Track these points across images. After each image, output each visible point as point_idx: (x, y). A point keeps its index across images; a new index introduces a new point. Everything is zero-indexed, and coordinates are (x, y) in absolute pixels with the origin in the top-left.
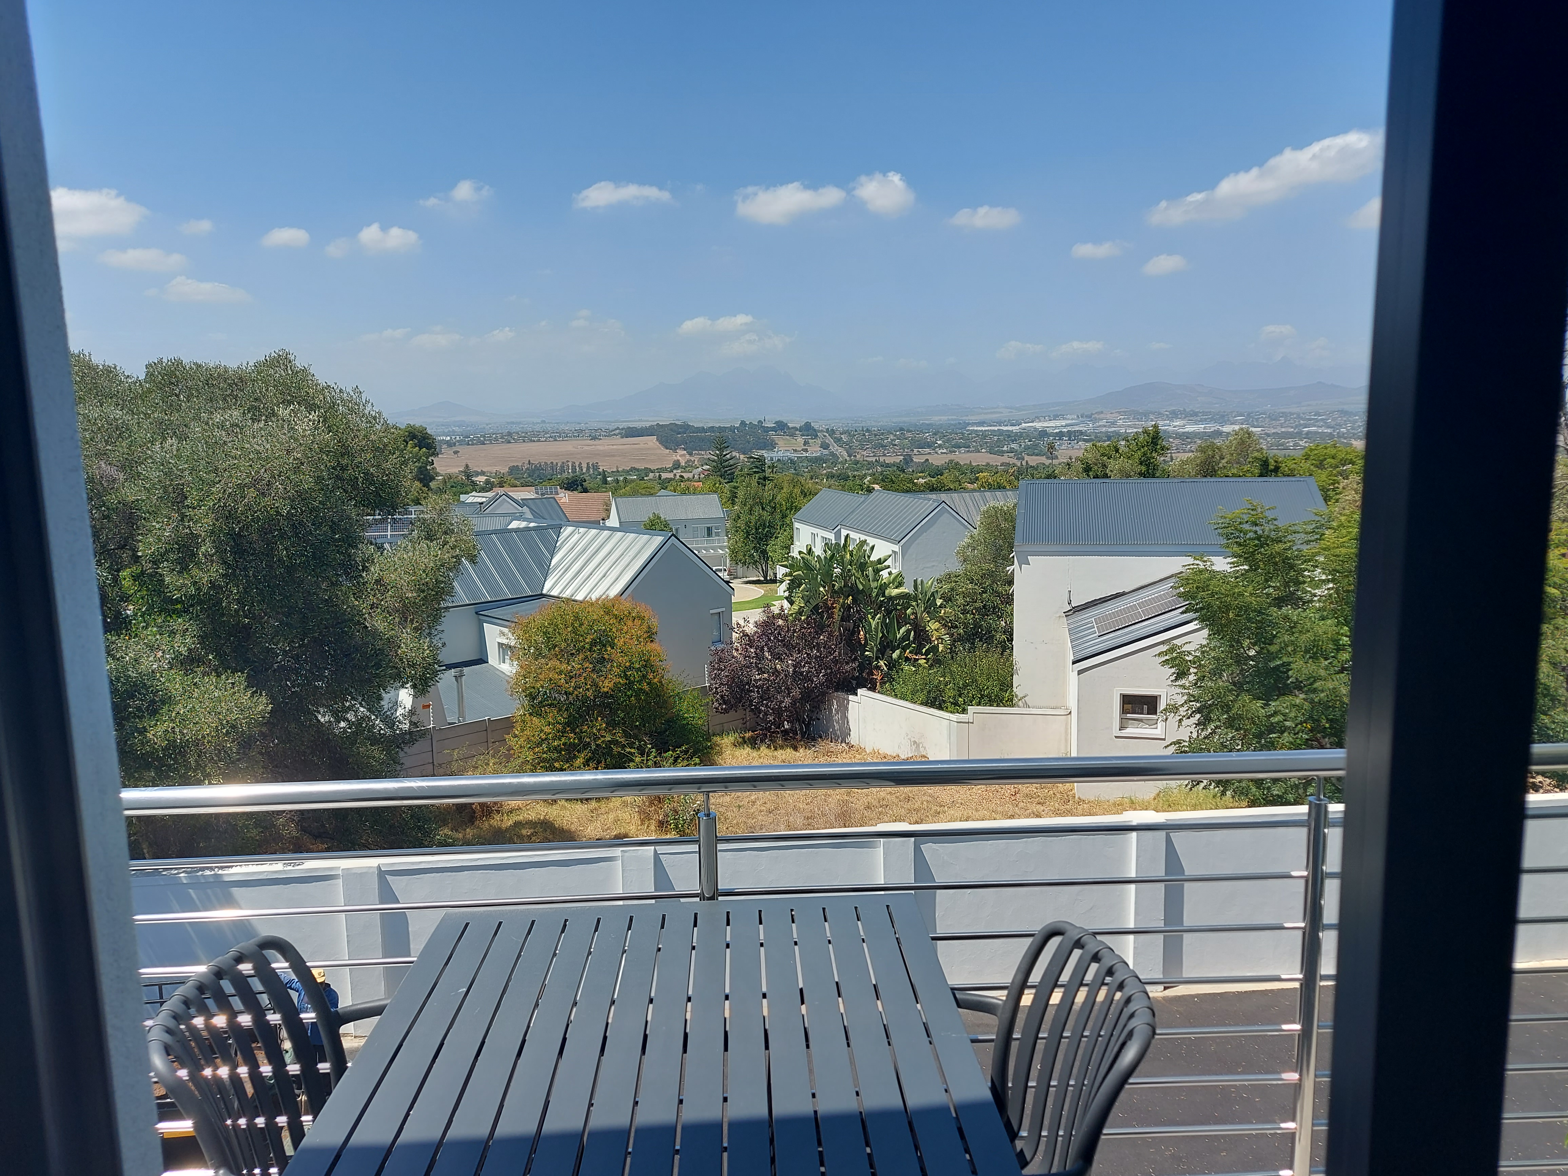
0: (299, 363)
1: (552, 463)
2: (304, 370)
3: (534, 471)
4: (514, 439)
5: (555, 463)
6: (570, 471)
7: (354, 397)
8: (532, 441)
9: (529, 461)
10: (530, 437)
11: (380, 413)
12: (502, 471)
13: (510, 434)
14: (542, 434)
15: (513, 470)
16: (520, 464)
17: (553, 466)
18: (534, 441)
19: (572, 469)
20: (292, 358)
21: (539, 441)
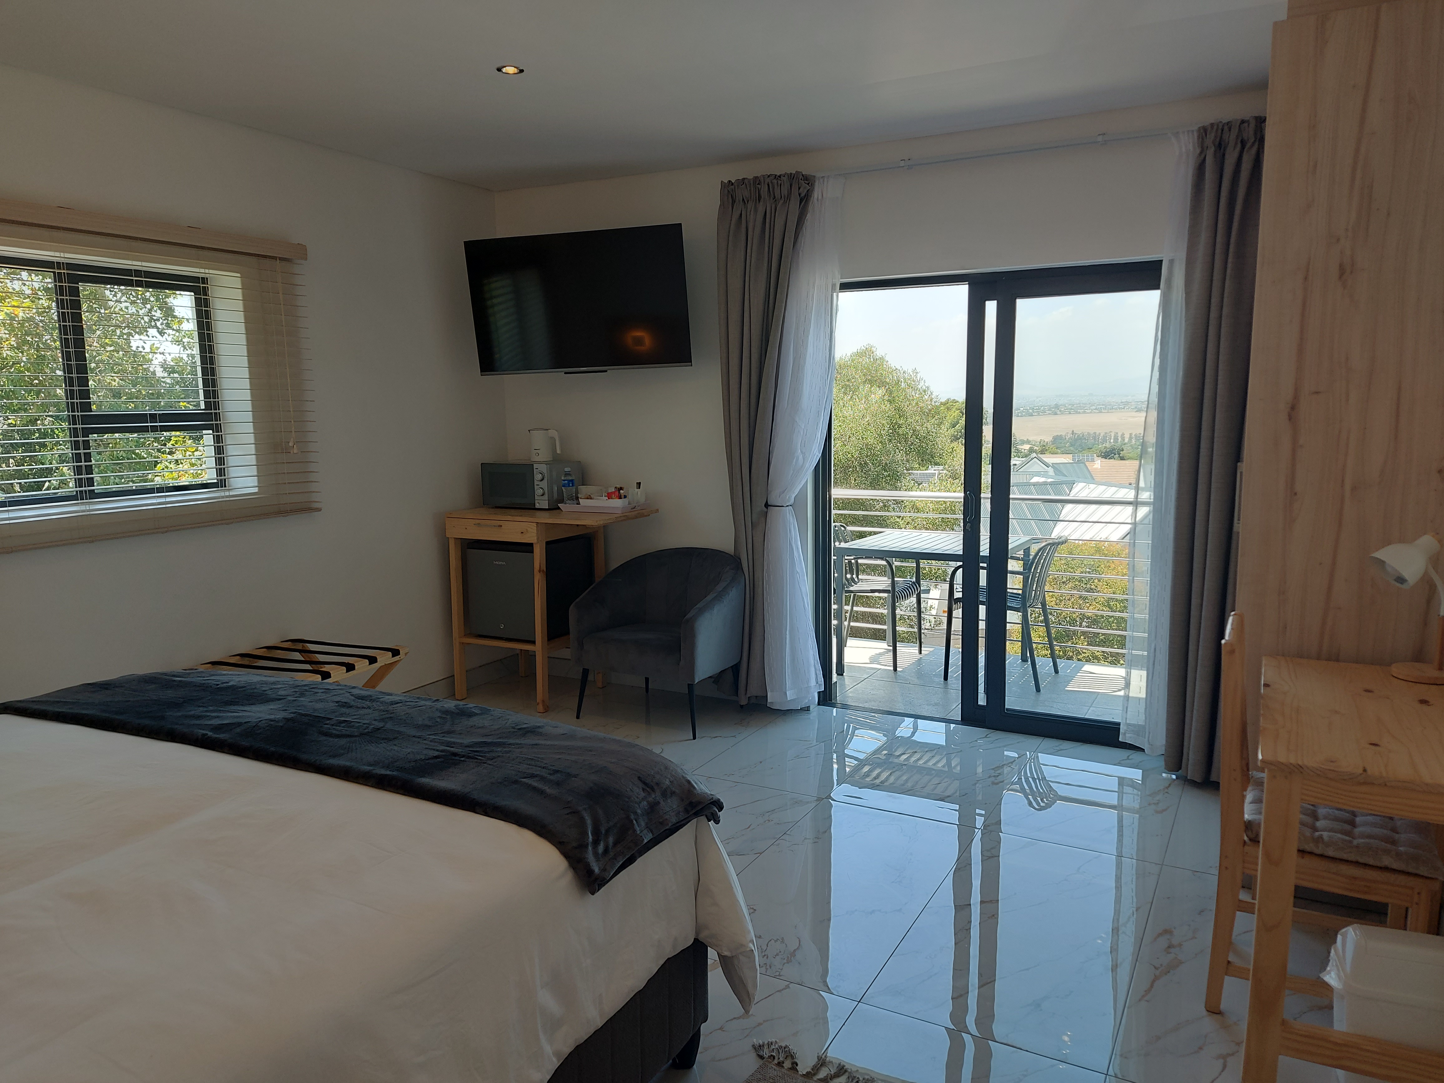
0: (879, 353)
1: (1095, 433)
2: (882, 358)
3: (1076, 440)
4: (1060, 411)
5: (1097, 434)
6: (1112, 441)
7: (913, 376)
8: (1077, 413)
9: (1073, 431)
10: (1074, 409)
11: (928, 388)
12: (1046, 441)
13: (1057, 406)
14: (1088, 406)
15: (1056, 439)
16: (1064, 434)
17: (1095, 437)
18: (1079, 413)
19: (1114, 439)
20: (875, 349)
21: (1084, 412)
